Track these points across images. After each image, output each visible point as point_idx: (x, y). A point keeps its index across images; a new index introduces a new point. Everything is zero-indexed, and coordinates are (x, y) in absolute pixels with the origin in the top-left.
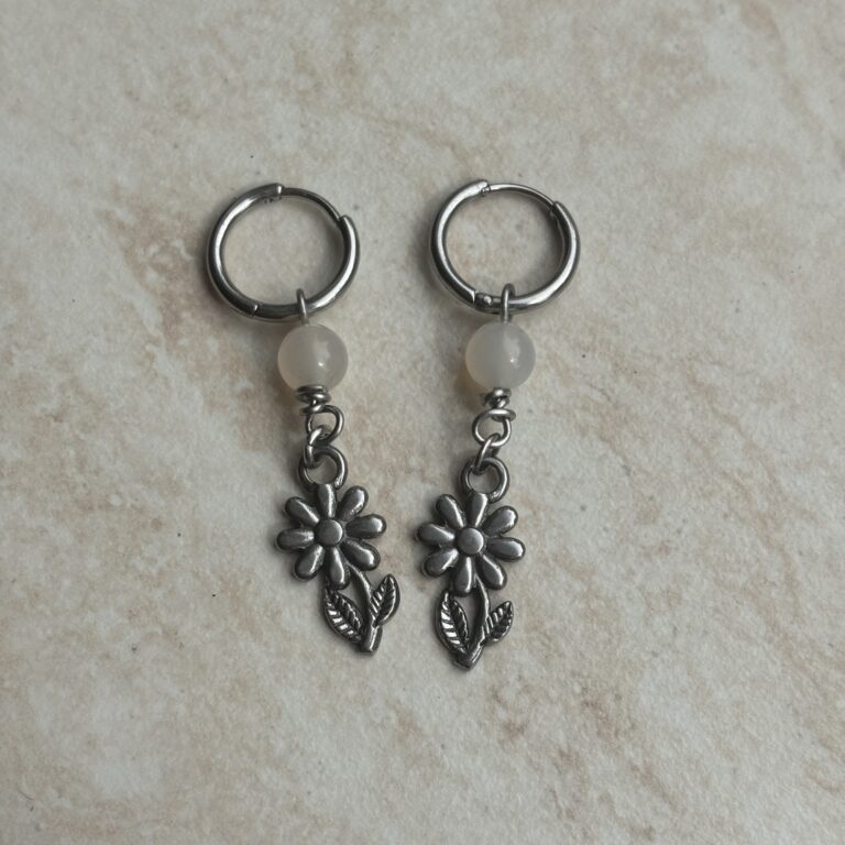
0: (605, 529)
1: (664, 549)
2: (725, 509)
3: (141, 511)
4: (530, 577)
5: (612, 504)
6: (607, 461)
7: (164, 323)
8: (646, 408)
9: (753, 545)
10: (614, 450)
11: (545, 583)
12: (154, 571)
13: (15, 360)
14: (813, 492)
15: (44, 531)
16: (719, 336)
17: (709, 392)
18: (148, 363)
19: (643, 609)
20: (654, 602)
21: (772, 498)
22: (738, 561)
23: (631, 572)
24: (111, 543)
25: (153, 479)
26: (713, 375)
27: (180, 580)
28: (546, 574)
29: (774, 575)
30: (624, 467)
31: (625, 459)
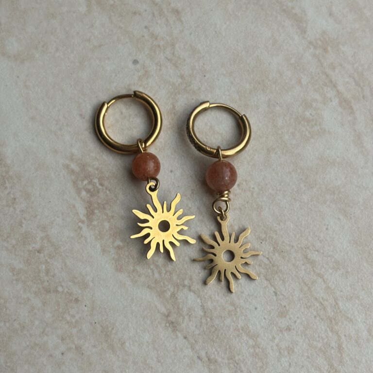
0: (265, 318)
1: (289, 329)
2: (315, 313)
3: (70, 294)
4: (231, 336)
5: (268, 308)
6: (267, 289)
7: (87, 214)
8: (286, 267)
9: (326, 330)
10: (271, 284)
11: (237, 340)
12: (74, 321)
13: (24, 225)
14: (352, 309)
15: (29, 299)
16: (319, 239)
17: (312, 263)
18: (79, 231)
19: (277, 354)
20: (282, 352)
21: (335, 311)
22: (319, 337)
23: (274, 338)
24: (56, 307)
25: (76, 281)
26: (315, 256)
27: (84, 326)
28: (238, 336)
29: (333, 344)
30: (274, 292)
31: (275, 289)
